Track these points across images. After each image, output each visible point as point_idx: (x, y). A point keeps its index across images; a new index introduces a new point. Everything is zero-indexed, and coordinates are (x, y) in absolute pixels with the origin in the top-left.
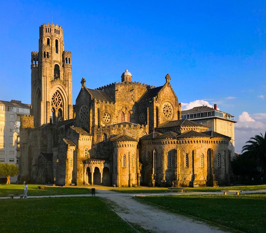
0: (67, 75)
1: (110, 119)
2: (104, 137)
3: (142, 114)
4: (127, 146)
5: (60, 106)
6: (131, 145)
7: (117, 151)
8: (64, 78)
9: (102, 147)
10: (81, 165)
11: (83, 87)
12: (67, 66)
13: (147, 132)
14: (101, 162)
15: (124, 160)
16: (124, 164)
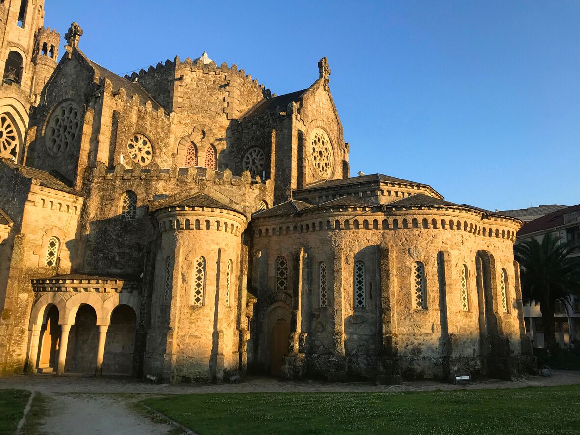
0: (41, 81)
1: (150, 157)
2: (125, 202)
3: (251, 154)
4: (214, 226)
5: (10, 154)
6: (229, 225)
7: (174, 243)
8: (31, 89)
9: (116, 235)
10: (24, 296)
11: (70, 50)
12: (43, 62)
13: (269, 202)
14: (107, 286)
15: (199, 278)
16: (198, 292)
